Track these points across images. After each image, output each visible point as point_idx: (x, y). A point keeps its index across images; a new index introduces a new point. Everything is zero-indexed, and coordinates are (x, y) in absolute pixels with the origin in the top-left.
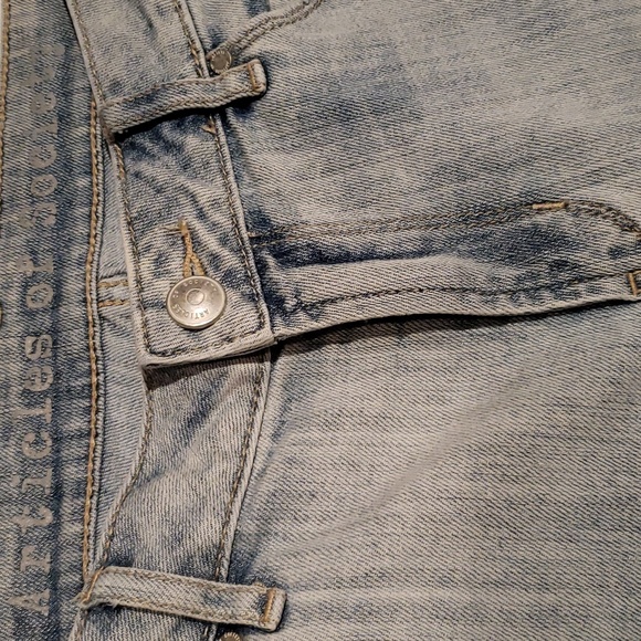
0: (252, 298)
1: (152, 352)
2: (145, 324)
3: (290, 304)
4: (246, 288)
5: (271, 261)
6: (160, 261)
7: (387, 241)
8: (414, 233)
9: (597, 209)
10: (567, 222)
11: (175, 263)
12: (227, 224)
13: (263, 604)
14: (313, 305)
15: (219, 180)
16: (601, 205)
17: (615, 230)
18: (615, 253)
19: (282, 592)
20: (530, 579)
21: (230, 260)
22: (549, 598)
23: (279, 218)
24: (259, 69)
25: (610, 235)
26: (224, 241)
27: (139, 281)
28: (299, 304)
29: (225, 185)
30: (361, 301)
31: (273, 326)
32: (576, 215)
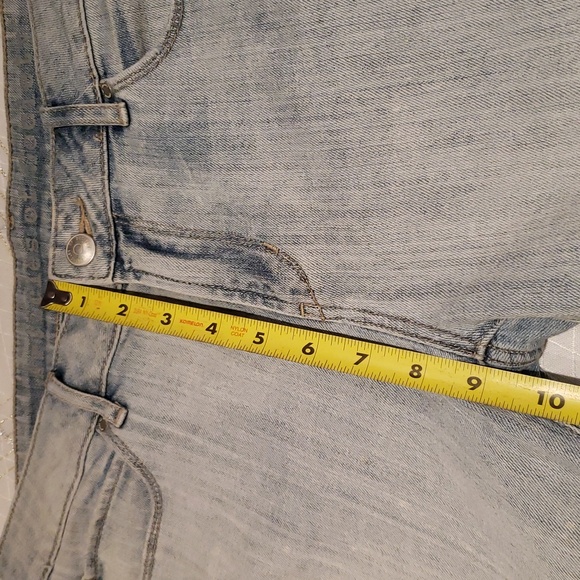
0: (109, 256)
1: (54, 274)
2: (54, 256)
3: (127, 266)
4: (107, 248)
5: (122, 235)
6: (68, 219)
7: (181, 244)
8: (198, 242)
9: (291, 263)
10: (274, 264)
11: (75, 223)
12: (101, 207)
13: (116, 415)
14: (138, 271)
15: (99, 177)
16: (294, 261)
17: (296, 279)
18: (294, 292)
19: (125, 411)
20: (229, 445)
21: (102, 230)
22: (235, 456)
23: (128, 212)
24: (123, 112)
25: (294, 281)
26: (99, 216)
27: (56, 229)
28: (131, 267)
29: (102, 180)
30: (158, 279)
31: (113, 277)
32: (281, 261)
